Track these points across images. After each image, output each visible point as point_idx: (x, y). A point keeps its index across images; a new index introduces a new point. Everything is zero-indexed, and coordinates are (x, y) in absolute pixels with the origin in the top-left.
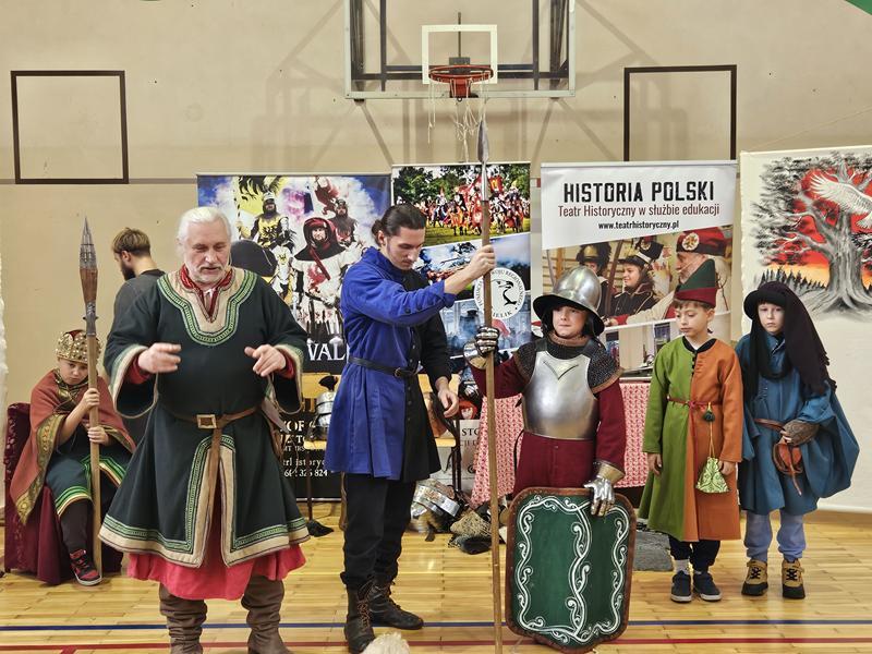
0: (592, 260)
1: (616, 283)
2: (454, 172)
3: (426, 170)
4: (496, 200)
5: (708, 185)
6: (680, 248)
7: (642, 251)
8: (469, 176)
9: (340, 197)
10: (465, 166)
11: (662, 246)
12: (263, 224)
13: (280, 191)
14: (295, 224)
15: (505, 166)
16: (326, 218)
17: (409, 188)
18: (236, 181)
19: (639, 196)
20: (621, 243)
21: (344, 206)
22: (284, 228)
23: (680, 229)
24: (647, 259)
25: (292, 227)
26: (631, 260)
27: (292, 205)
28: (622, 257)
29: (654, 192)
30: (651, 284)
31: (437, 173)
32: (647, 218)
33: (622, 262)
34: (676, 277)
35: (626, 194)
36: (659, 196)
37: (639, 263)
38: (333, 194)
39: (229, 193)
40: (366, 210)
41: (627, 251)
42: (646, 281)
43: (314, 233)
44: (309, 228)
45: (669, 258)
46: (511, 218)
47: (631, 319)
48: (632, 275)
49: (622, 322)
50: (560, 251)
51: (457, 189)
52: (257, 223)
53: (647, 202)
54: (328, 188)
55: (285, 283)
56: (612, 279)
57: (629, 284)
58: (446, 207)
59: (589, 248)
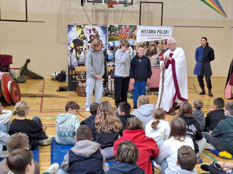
0: (146, 45)
1: (150, 49)
2: (120, 26)
3: (115, 26)
4: (128, 32)
5: (168, 31)
6: (162, 43)
7: (155, 43)
8: (123, 27)
9: (97, 30)
10: (122, 25)
11: (159, 43)
12: (81, 35)
13: (85, 28)
14: (88, 36)
15: (130, 25)
16: (94, 35)
17: (111, 29)
18: (76, 26)
19: (155, 33)
20: (151, 42)
21: (98, 32)
22: (85, 36)
23: (162, 39)
24: (156, 45)
25: (87, 36)
26: (153, 45)
27: (87, 32)
28: (151, 44)
29: (158, 32)
30: (156, 50)
31: (117, 27)
32: (156, 37)
33: (151, 45)
34: (161, 49)
35: (153, 32)
36: (159, 33)
37: (154, 46)
38: (95, 30)
39: (74, 29)
40: (102, 33)
41: (152, 43)
42: (155, 49)
43: (91, 38)
44: (90, 37)
45: (160, 45)
46: (131, 36)
47: (152, 56)
48: (153, 48)
49: (151, 57)
50: (140, 43)
51: (120, 30)
52: (80, 35)
53: (156, 34)
54: (94, 28)
55: (85, 48)
56: (149, 49)
57: (152, 50)
58: (118, 33)
59: (145, 43)
